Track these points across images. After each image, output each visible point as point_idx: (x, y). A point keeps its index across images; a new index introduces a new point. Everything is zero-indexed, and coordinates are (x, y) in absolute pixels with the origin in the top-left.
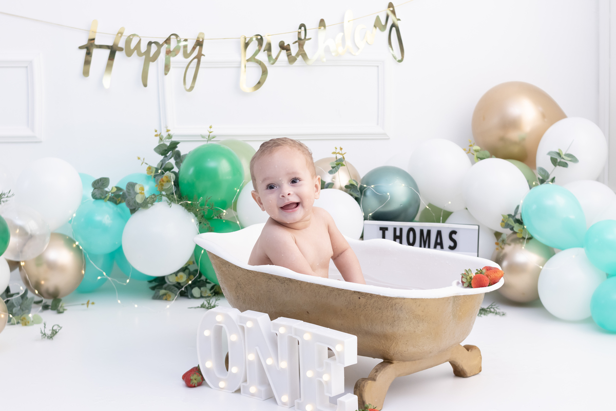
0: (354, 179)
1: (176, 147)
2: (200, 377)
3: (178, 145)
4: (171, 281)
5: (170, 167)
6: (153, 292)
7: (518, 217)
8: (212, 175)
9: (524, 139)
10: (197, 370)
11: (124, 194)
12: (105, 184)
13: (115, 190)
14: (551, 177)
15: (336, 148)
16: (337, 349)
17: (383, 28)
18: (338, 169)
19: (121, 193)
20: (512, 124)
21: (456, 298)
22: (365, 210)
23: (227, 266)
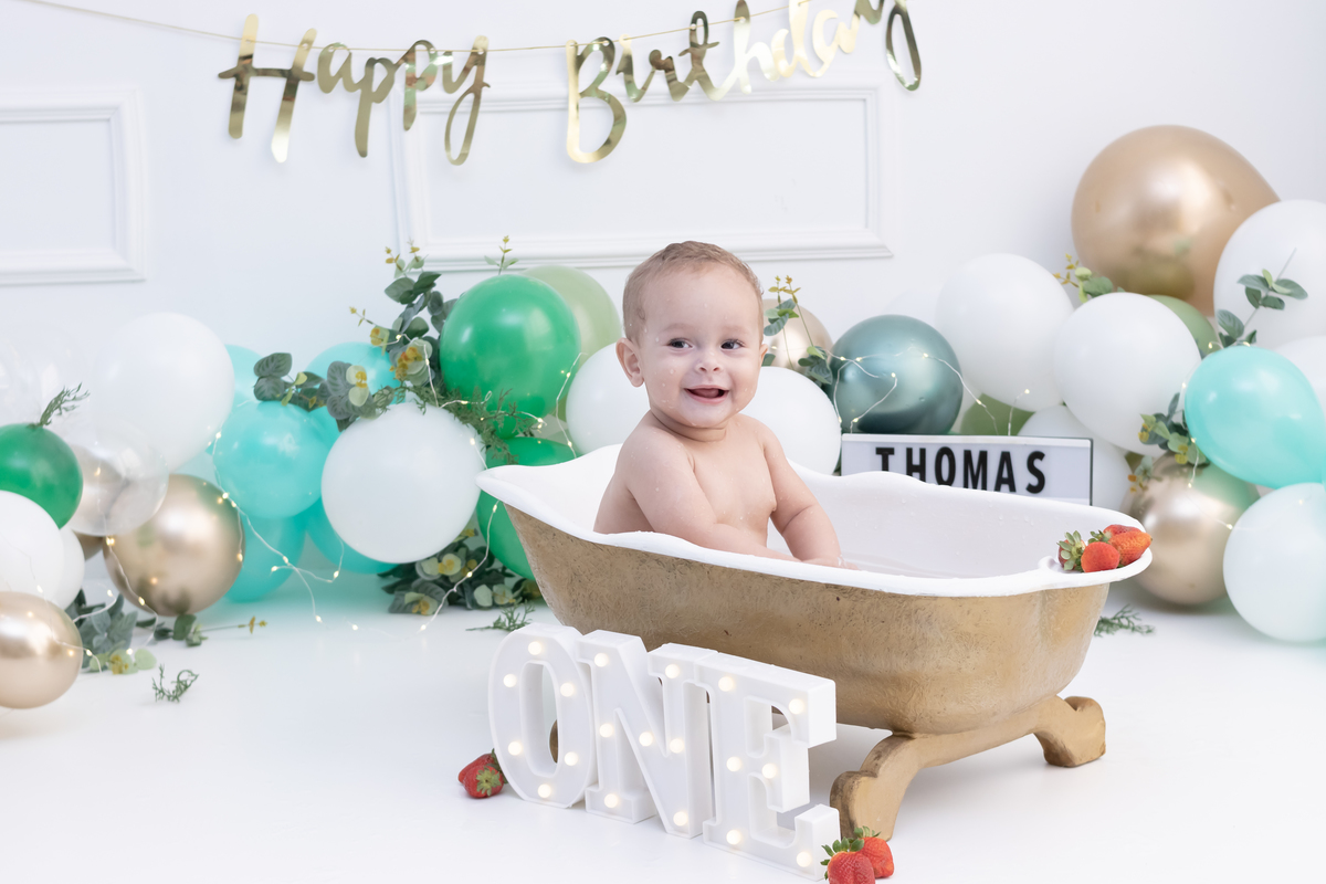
0: (818, 345)
1: (433, 285)
2: (496, 777)
3: (436, 281)
4: (428, 572)
5: (421, 328)
6: (391, 598)
7: (1177, 419)
8: (512, 343)
9: (1185, 251)
10: (490, 761)
11: (323, 387)
12: (281, 368)
13: (304, 379)
14: (1247, 332)
15: (778, 279)
16: (792, 709)
17: (874, 16)
18: (784, 323)
19: (317, 386)
20: (1159, 217)
21: (1048, 595)
22: (842, 411)
23: (551, 536)
